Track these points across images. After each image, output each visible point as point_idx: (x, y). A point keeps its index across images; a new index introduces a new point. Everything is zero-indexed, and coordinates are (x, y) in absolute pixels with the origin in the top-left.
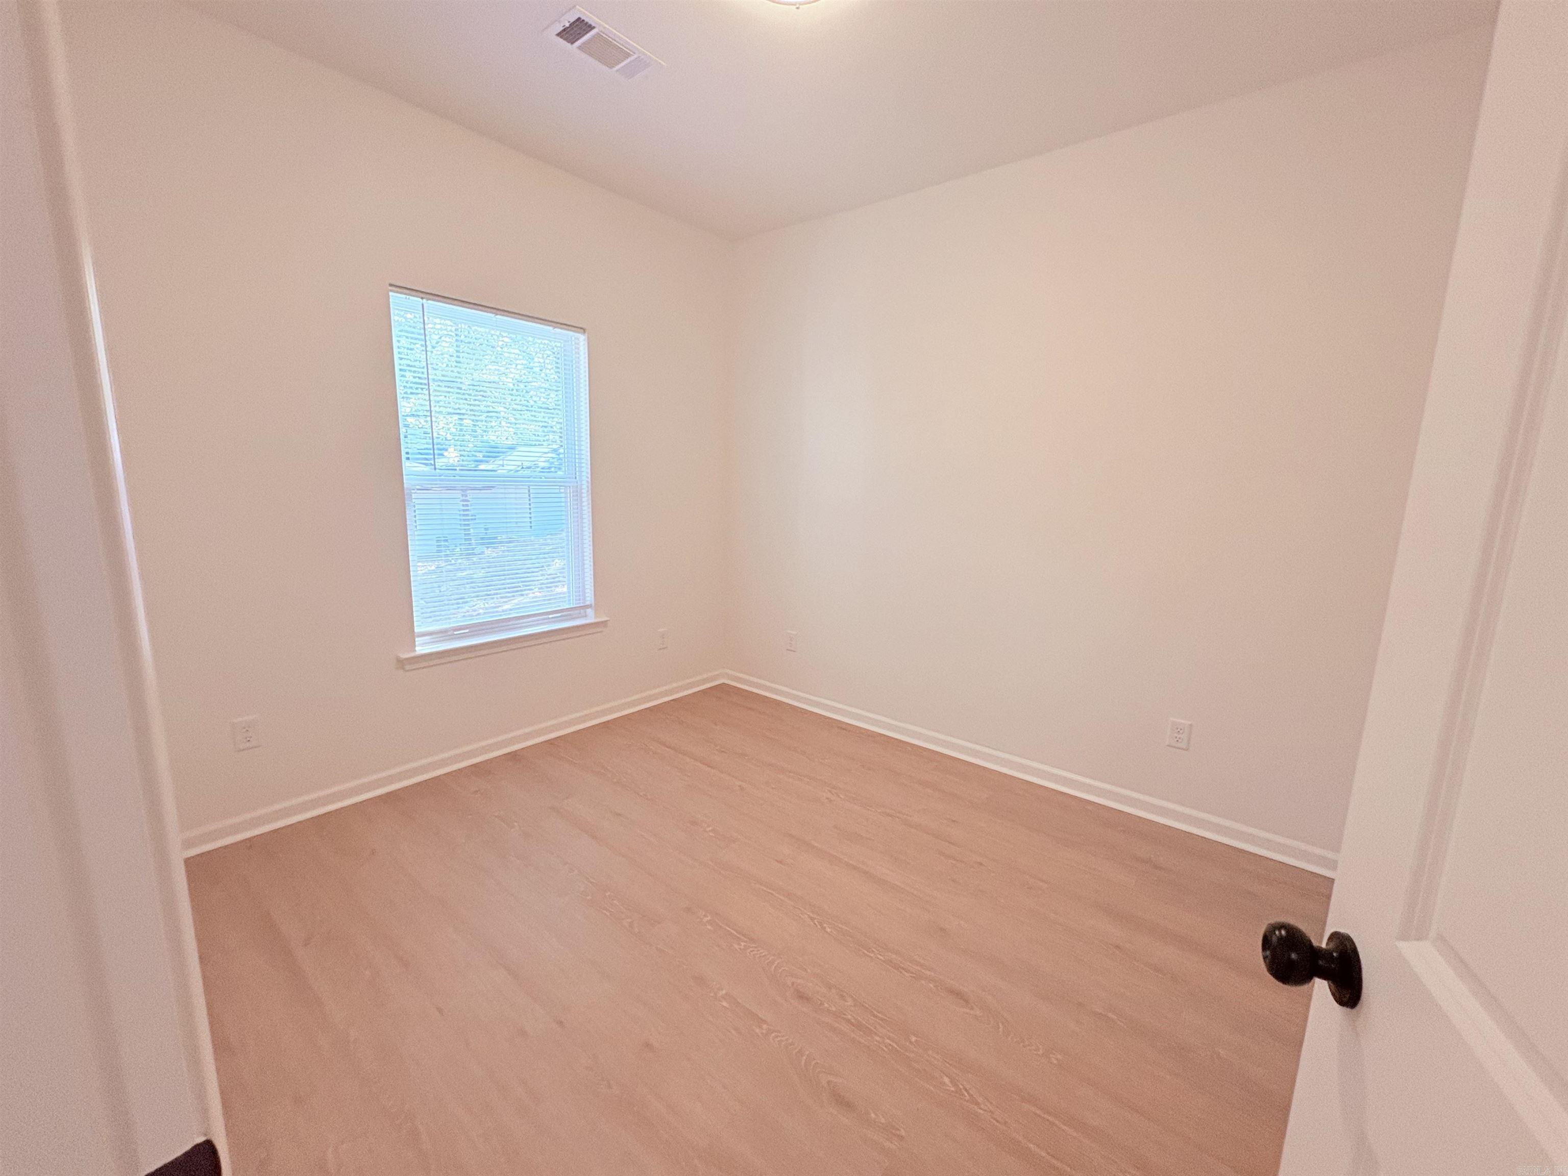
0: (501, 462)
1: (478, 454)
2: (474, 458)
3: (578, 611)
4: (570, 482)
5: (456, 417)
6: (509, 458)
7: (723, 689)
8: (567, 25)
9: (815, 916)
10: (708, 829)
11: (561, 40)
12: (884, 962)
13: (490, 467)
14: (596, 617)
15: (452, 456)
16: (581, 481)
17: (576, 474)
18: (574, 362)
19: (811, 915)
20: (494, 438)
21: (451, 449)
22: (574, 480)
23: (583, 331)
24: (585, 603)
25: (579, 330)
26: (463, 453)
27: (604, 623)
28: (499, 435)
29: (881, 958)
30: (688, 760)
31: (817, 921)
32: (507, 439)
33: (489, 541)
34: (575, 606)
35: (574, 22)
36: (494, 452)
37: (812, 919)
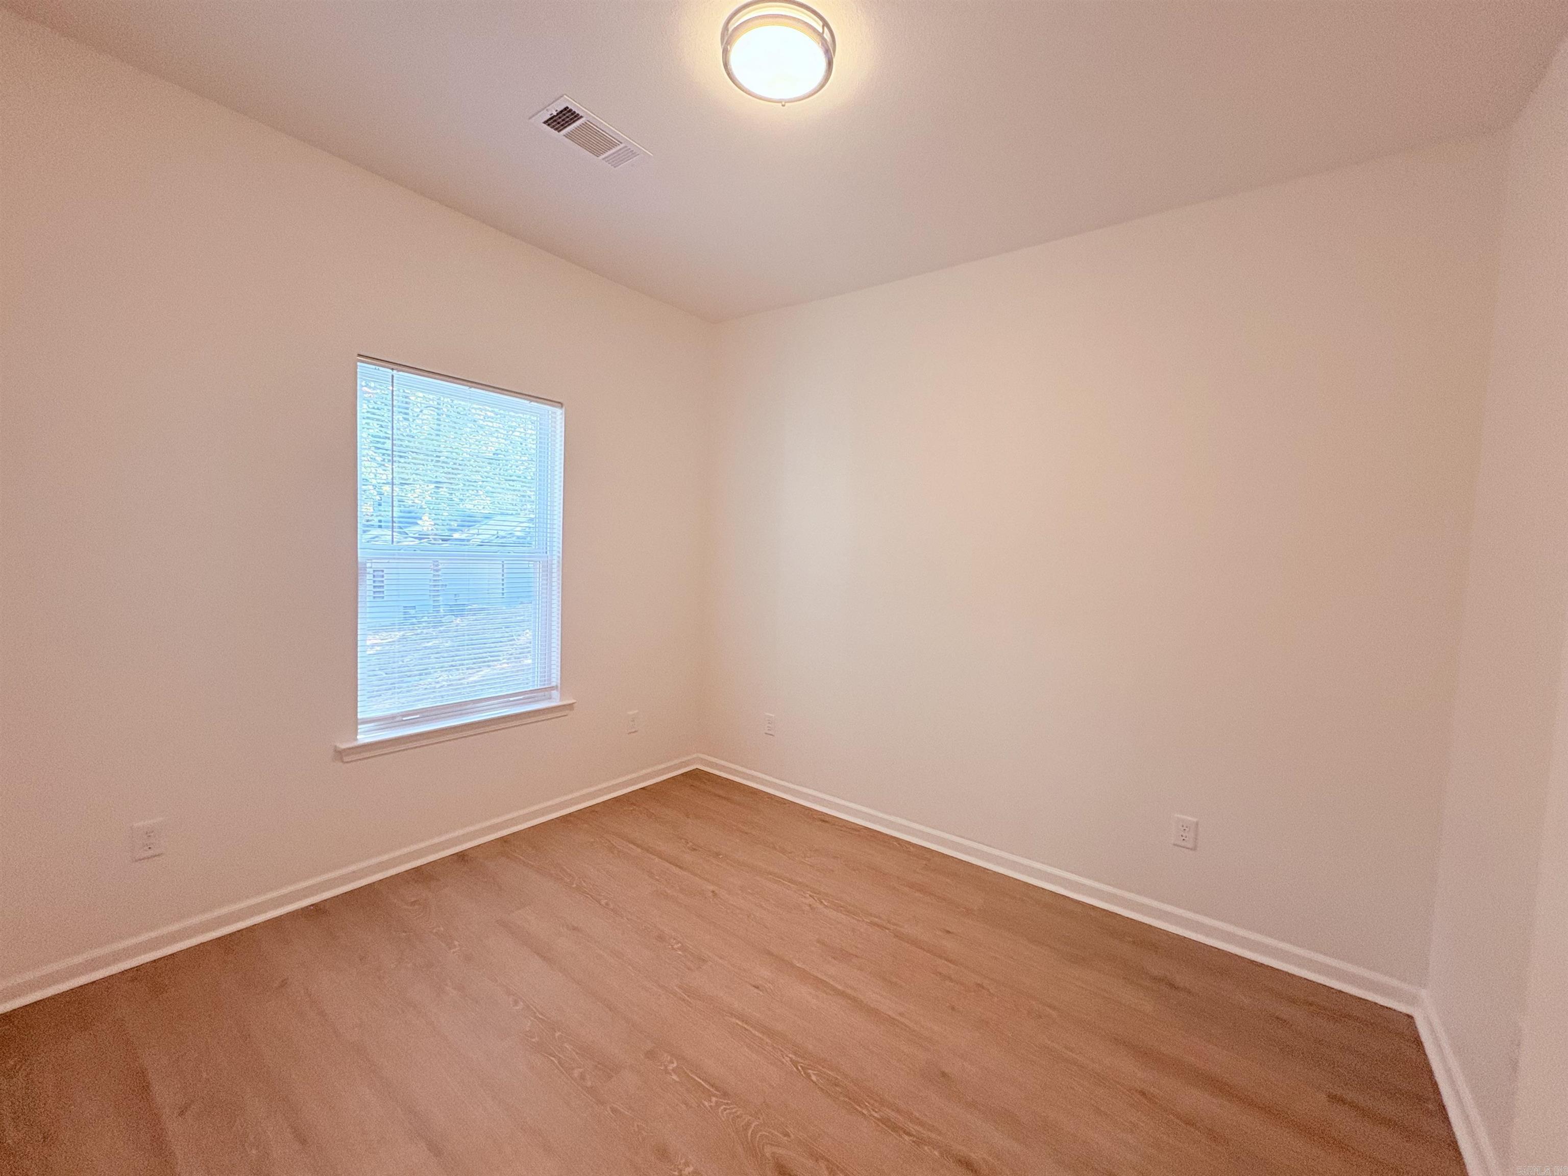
0: (476, 531)
1: (452, 523)
2: (448, 527)
3: (543, 693)
4: (540, 557)
5: (433, 486)
6: (484, 527)
7: (696, 777)
8: (555, 113)
9: (799, 1059)
10: (676, 946)
11: (549, 128)
12: (878, 1120)
13: (463, 536)
14: (561, 700)
15: (426, 524)
16: (552, 555)
17: (546, 548)
18: (550, 436)
19: (794, 1057)
20: (471, 507)
21: (425, 518)
22: (545, 554)
23: (560, 405)
24: (550, 684)
25: (556, 404)
26: (437, 522)
27: (570, 706)
28: (476, 505)
29: (876, 1115)
30: (657, 860)
31: (801, 1066)
32: (484, 508)
33: (458, 610)
34: (539, 687)
35: (561, 112)
36: (468, 521)
37: (795, 1063)
